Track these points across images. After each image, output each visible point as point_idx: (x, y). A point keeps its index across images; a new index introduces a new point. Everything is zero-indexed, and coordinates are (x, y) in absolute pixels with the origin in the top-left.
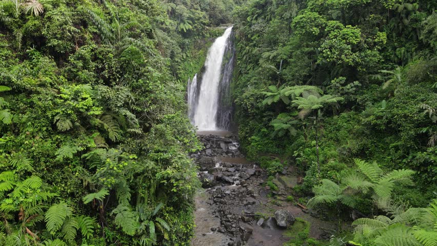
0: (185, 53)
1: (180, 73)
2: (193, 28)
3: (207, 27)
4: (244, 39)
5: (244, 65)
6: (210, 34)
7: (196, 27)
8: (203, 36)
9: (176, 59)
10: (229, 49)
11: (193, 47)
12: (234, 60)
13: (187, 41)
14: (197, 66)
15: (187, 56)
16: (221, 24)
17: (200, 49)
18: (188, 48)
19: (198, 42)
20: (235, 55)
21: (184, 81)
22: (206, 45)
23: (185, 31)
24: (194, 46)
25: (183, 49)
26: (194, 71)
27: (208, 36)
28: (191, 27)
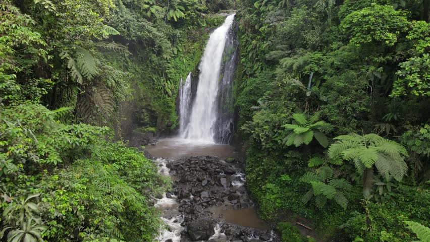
0: (177, 48)
1: (170, 73)
2: (186, 16)
3: (204, 15)
4: (250, 30)
5: (249, 65)
6: (207, 23)
7: (189, 15)
8: (199, 26)
9: (165, 56)
10: (231, 43)
11: (185, 40)
12: (236, 57)
13: (178, 32)
14: (191, 63)
15: (179, 51)
16: (221, 11)
17: (194, 42)
18: (180, 41)
19: (192, 33)
20: (238, 50)
21: (175, 82)
22: (203, 37)
23: (176, 20)
24: (188, 39)
25: (173, 42)
26: (188, 69)
27: (205, 25)
28: (183, 15)
